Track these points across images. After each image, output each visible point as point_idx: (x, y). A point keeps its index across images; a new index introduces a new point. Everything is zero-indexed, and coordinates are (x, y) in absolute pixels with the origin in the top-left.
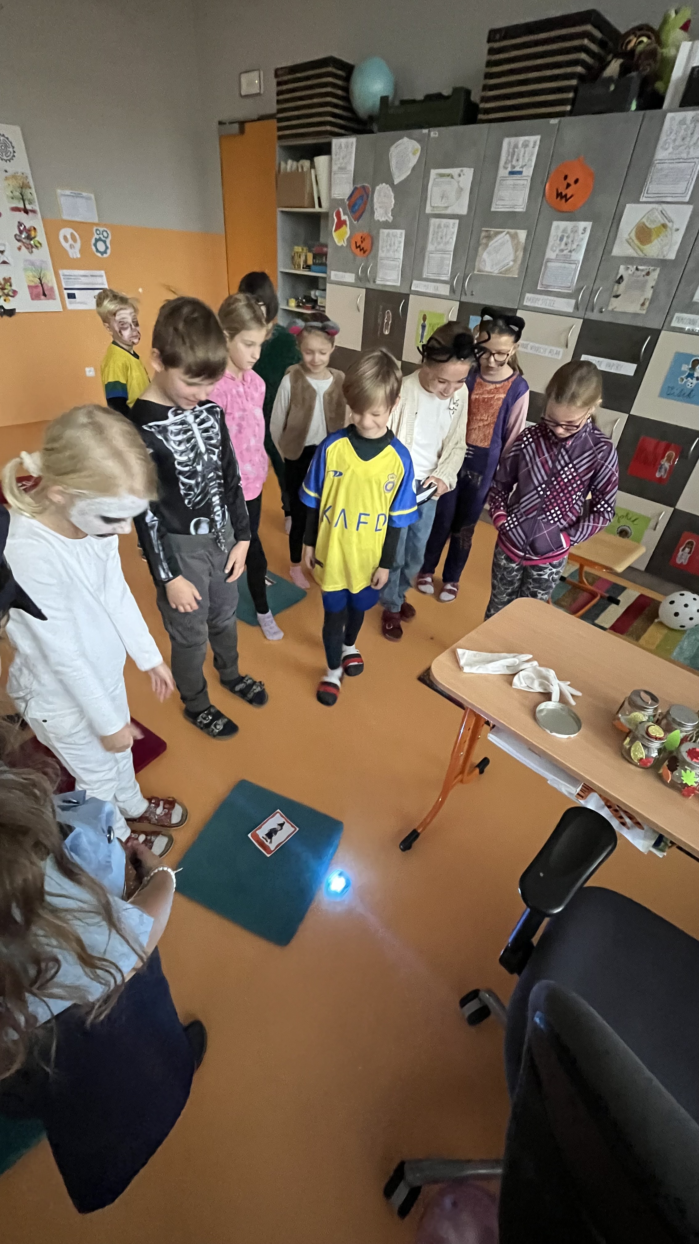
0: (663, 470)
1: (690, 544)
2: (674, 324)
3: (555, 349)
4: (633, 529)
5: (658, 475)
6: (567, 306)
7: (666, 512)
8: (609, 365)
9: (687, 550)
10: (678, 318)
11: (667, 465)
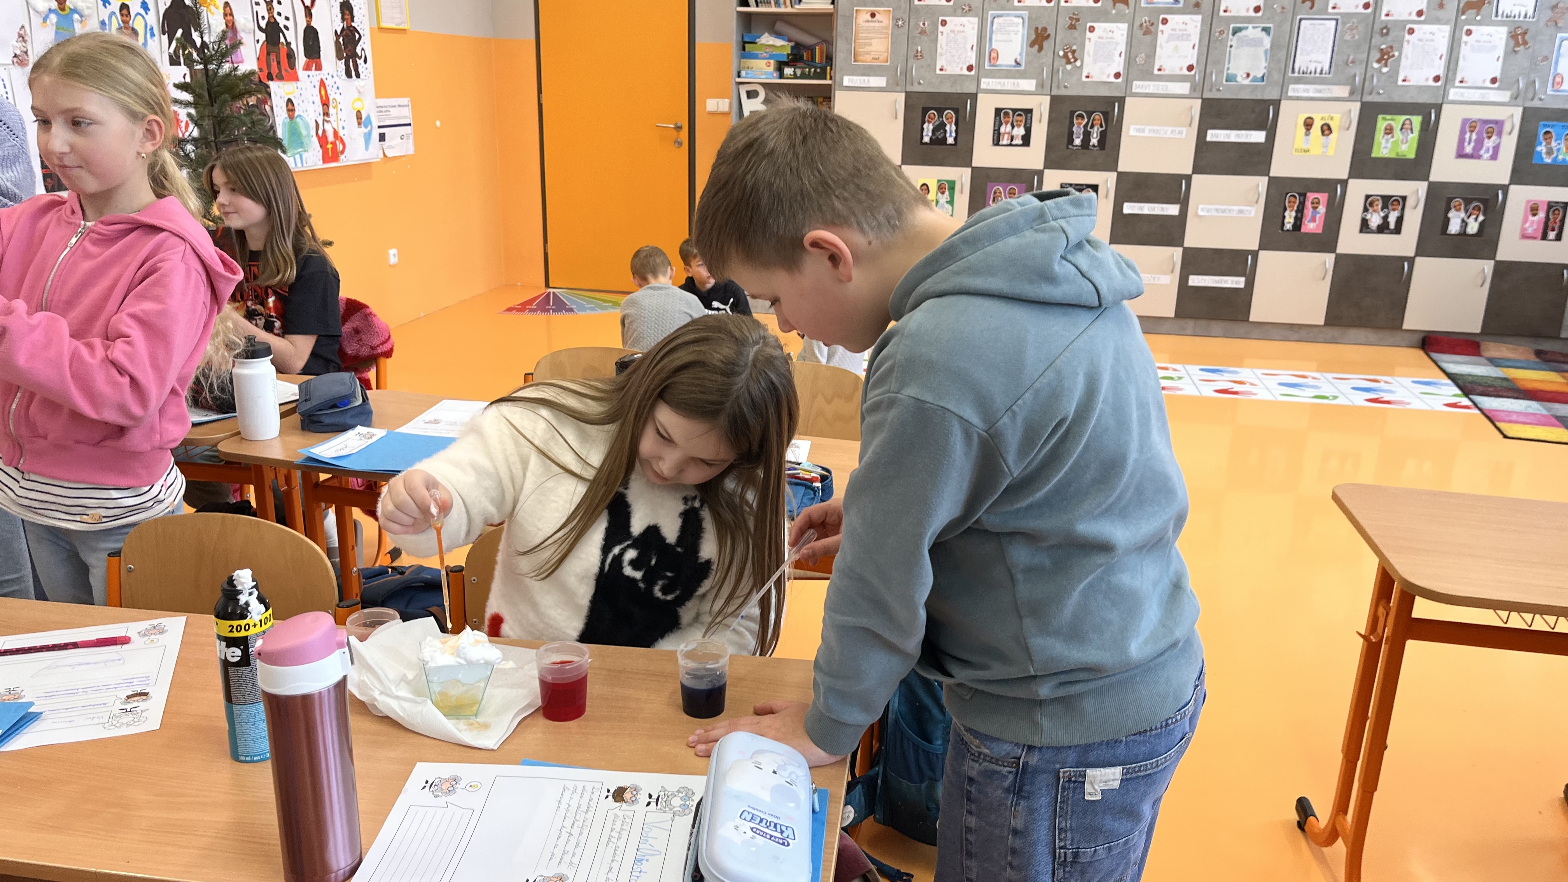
2: (1290, 94)
3: (1177, 129)
6: (1184, 88)
7: (1328, 259)
8: (1238, 136)
10: (1294, 90)
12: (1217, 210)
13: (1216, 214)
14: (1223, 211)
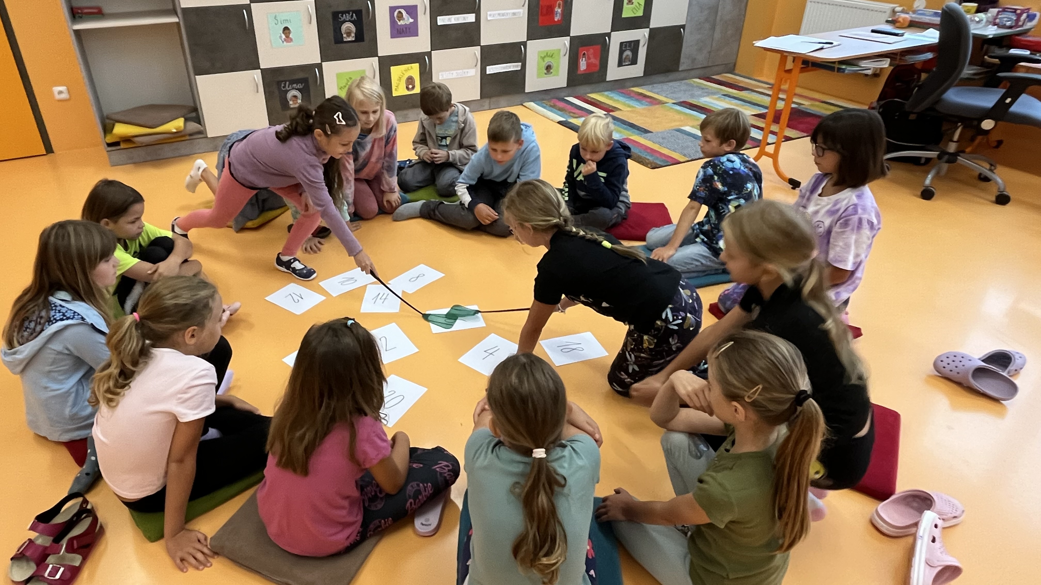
0: (558, 15)
1: (584, 54)
4: (553, 62)
5: (556, 20)
7: (566, 41)
9: (584, 59)
11: (559, 10)
12: (499, 14)
13: (499, 17)
14: (503, 15)
